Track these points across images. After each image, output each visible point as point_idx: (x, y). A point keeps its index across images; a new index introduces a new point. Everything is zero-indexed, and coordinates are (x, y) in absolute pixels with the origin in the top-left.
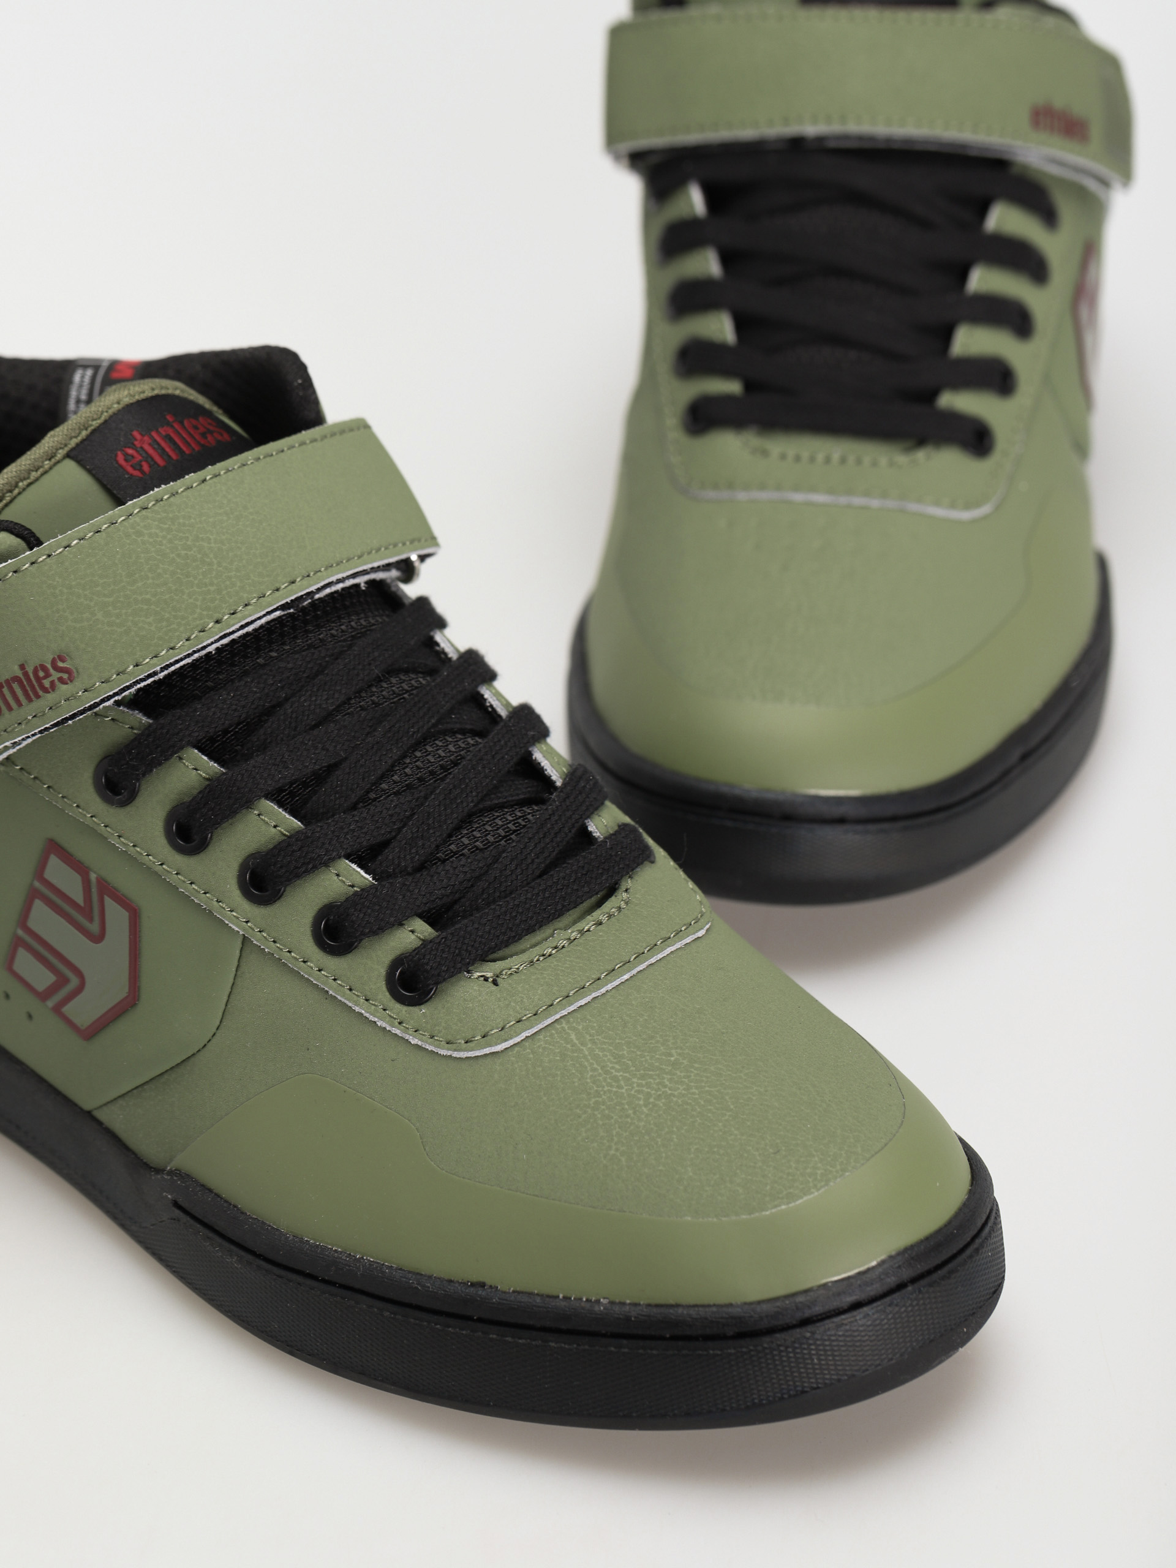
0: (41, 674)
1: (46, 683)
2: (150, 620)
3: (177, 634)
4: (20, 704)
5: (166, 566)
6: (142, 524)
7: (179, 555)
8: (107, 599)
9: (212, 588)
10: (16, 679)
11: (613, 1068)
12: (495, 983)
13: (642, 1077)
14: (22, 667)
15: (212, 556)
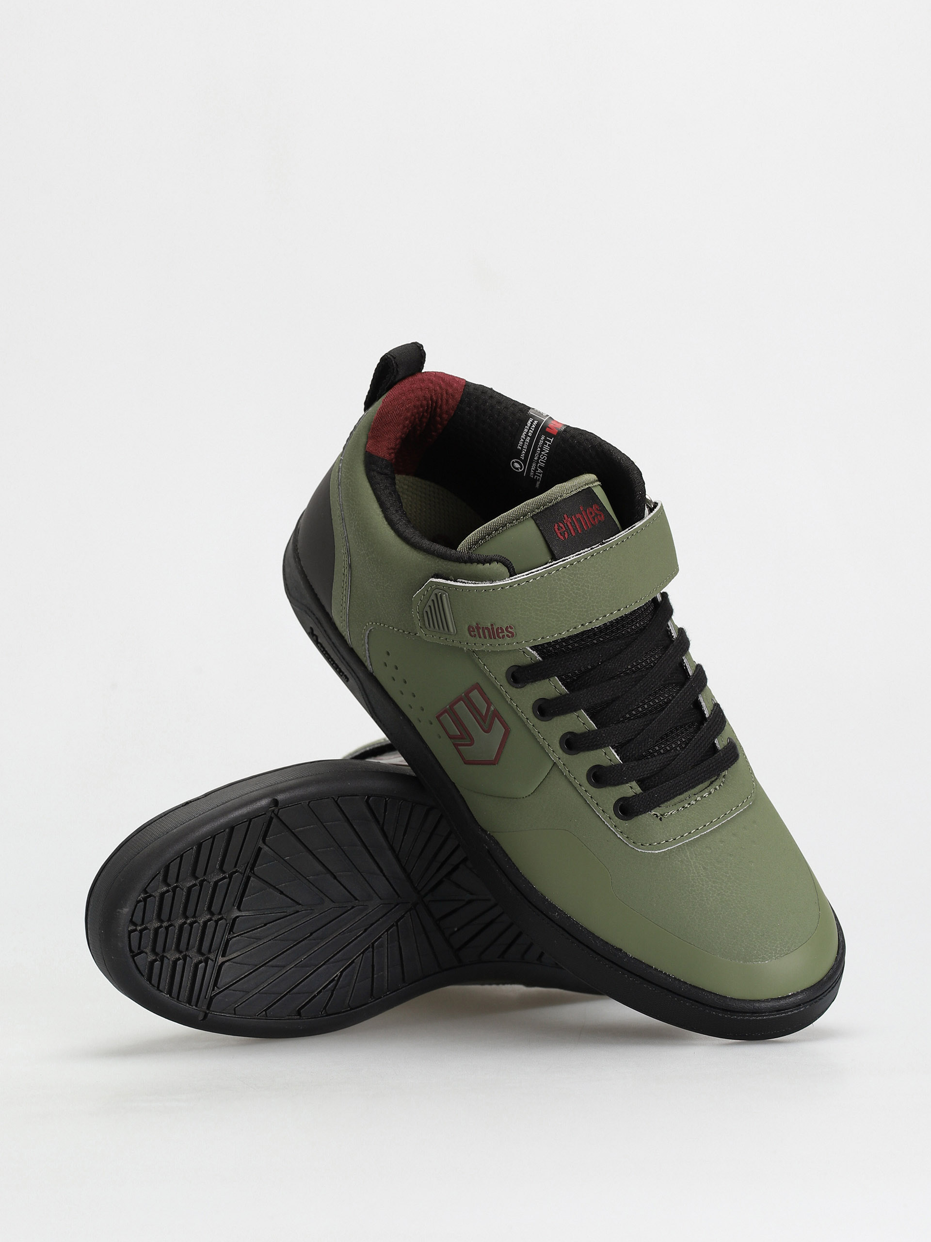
0: (500, 631)
1: (501, 635)
2: (554, 620)
3: (564, 628)
4: (485, 637)
5: (567, 597)
6: (562, 575)
7: (574, 592)
8: (538, 608)
9: (584, 610)
10: (487, 628)
11: (702, 874)
12: (661, 819)
13: (714, 882)
14: (492, 625)
15: (588, 595)
